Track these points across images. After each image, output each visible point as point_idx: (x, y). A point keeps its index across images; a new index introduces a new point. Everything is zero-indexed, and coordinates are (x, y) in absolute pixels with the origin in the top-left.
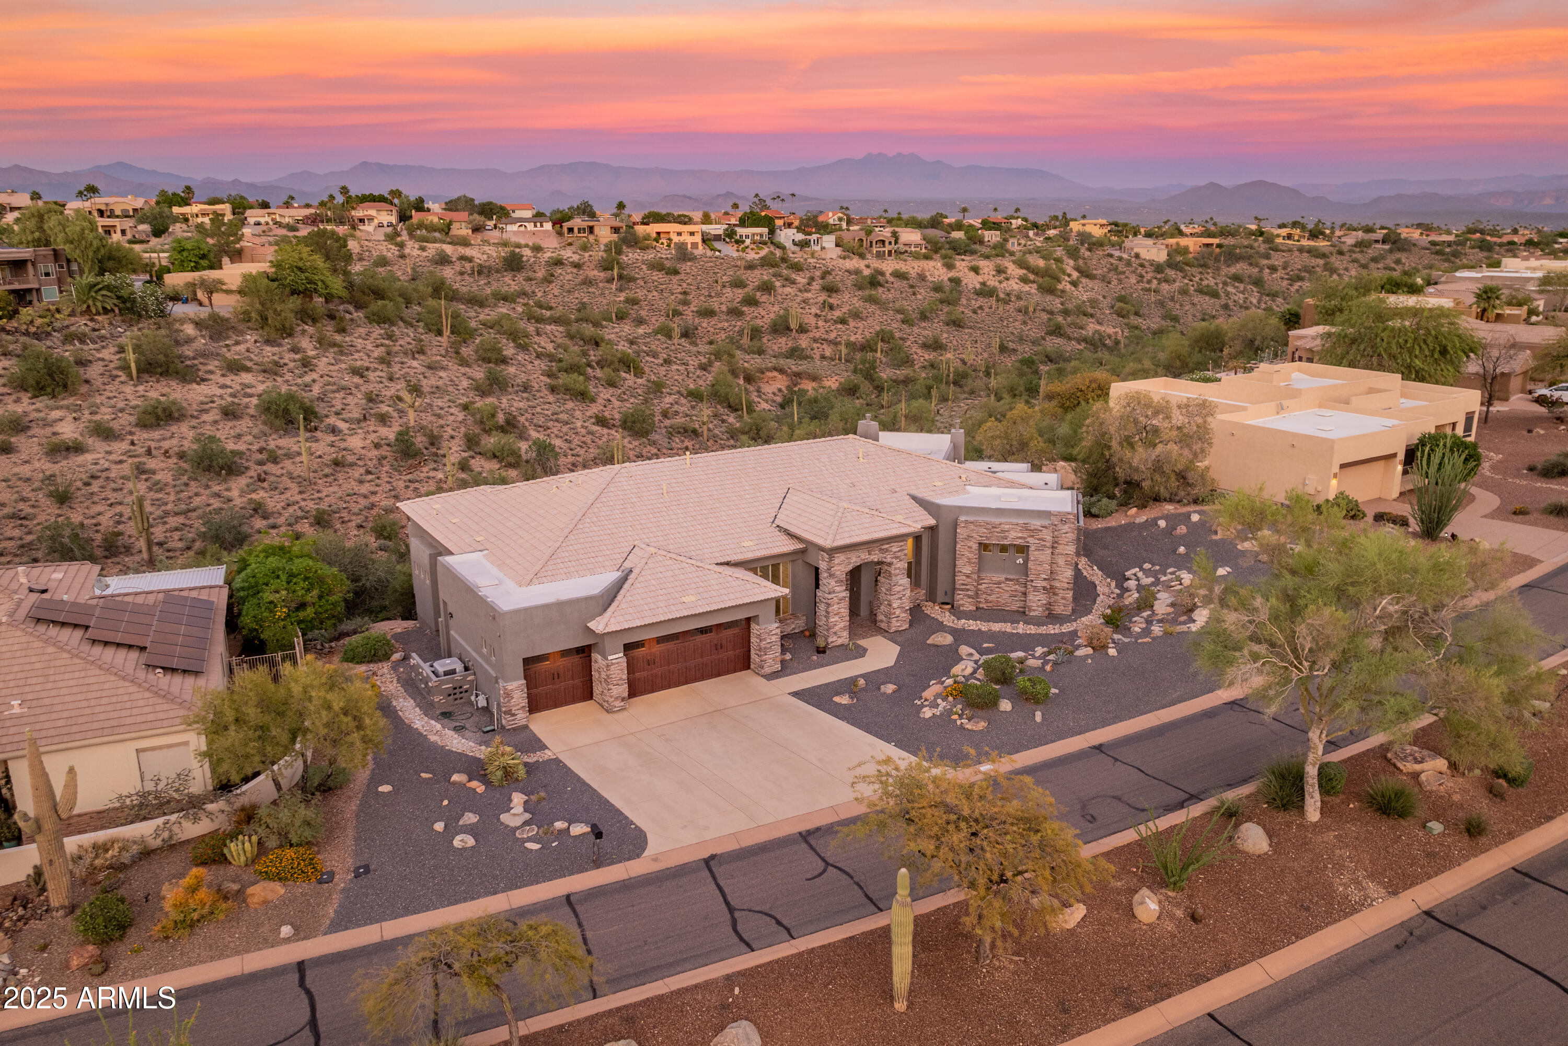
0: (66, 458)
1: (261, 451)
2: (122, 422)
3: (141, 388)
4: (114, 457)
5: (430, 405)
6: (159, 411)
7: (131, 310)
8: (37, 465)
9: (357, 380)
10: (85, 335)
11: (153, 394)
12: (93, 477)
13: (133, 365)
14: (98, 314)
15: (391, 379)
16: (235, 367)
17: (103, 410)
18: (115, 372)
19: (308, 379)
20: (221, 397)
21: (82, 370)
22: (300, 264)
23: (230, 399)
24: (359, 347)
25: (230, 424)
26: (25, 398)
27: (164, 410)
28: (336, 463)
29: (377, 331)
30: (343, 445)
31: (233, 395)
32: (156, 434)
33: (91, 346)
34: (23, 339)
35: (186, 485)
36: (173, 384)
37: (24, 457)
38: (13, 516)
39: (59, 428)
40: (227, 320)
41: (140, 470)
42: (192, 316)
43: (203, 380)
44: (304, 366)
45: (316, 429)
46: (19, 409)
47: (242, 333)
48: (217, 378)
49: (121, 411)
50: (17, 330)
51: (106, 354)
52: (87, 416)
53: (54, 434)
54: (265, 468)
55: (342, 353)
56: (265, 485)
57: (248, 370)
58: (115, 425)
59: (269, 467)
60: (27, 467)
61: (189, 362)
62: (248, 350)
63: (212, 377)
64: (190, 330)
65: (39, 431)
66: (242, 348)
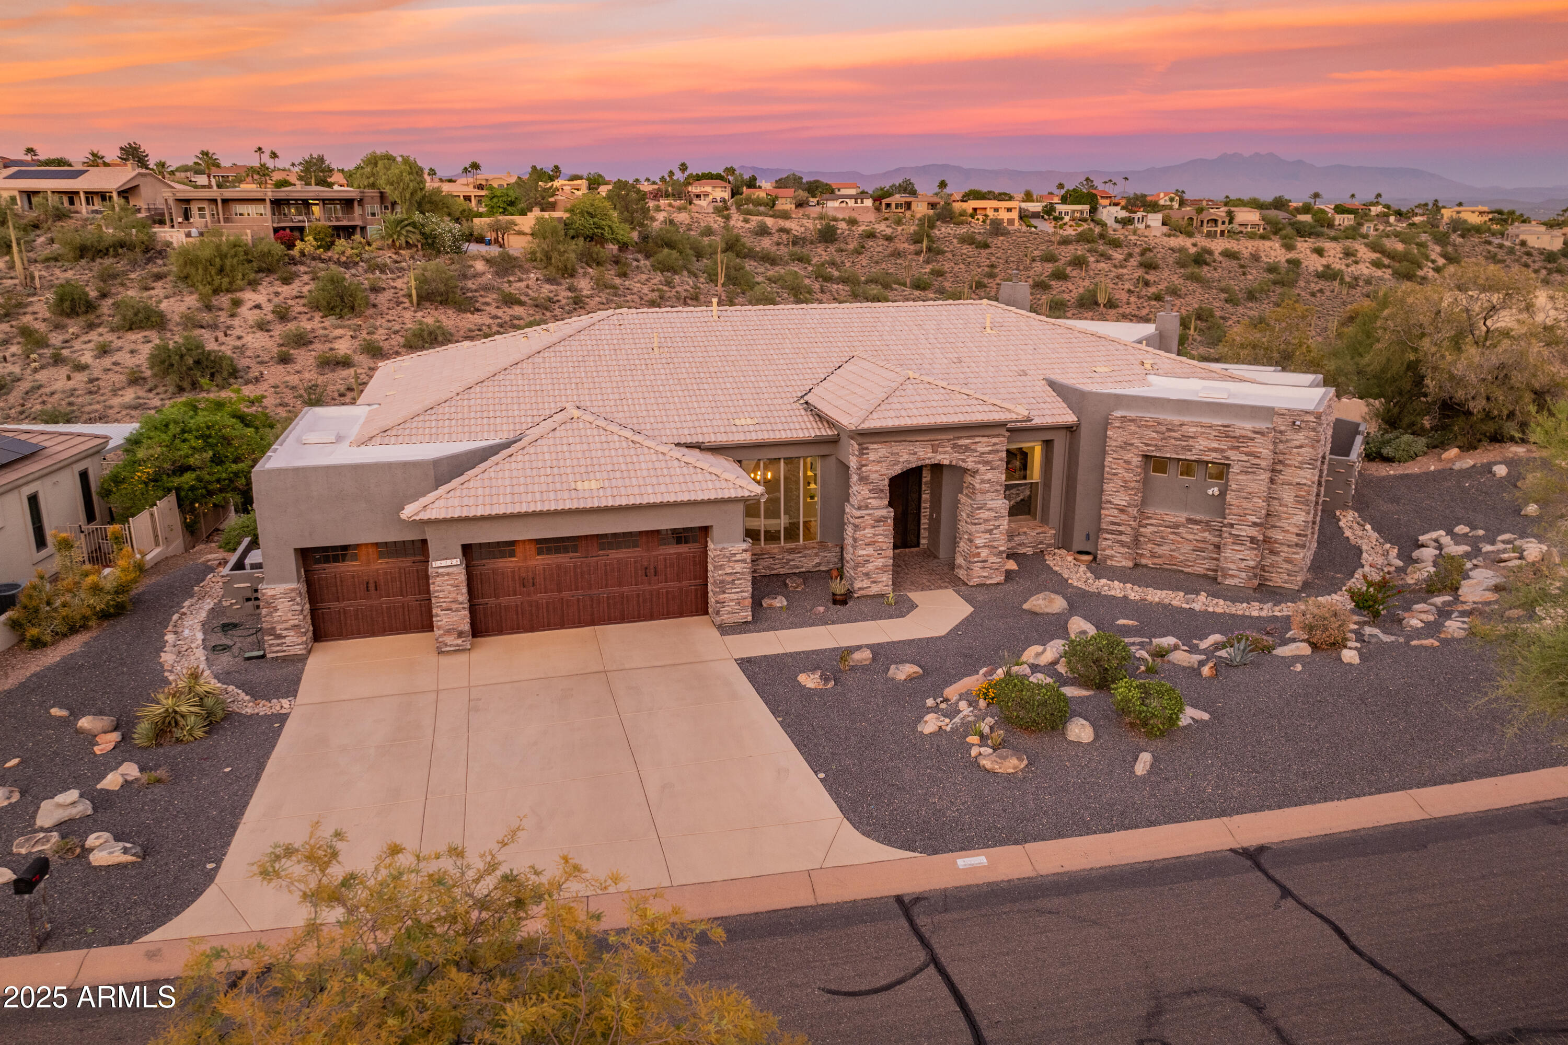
0: (333, 371)
2: (393, 342)
3: (419, 314)
6: (425, 334)
7: (432, 245)
8: (307, 375)
10: (385, 265)
11: (429, 320)
13: (414, 292)
14: (400, 248)
16: (511, 301)
17: (381, 331)
18: (401, 299)
21: (372, 296)
22: (591, 210)
24: (635, 290)
26: (318, 316)
27: (430, 333)
29: (658, 278)
33: (390, 276)
34: (333, 266)
36: (450, 312)
37: (298, 367)
39: (336, 345)
40: (516, 259)
42: (484, 253)
43: (478, 310)
44: (576, 303)
46: (309, 326)
47: (527, 271)
48: (492, 310)
49: (396, 332)
50: (330, 259)
51: (399, 283)
52: (364, 334)
53: (331, 349)
57: (521, 303)
58: (385, 345)
60: (297, 377)
61: (470, 294)
62: (528, 287)
63: (487, 308)
64: (480, 266)
65: (318, 346)
66: (523, 284)
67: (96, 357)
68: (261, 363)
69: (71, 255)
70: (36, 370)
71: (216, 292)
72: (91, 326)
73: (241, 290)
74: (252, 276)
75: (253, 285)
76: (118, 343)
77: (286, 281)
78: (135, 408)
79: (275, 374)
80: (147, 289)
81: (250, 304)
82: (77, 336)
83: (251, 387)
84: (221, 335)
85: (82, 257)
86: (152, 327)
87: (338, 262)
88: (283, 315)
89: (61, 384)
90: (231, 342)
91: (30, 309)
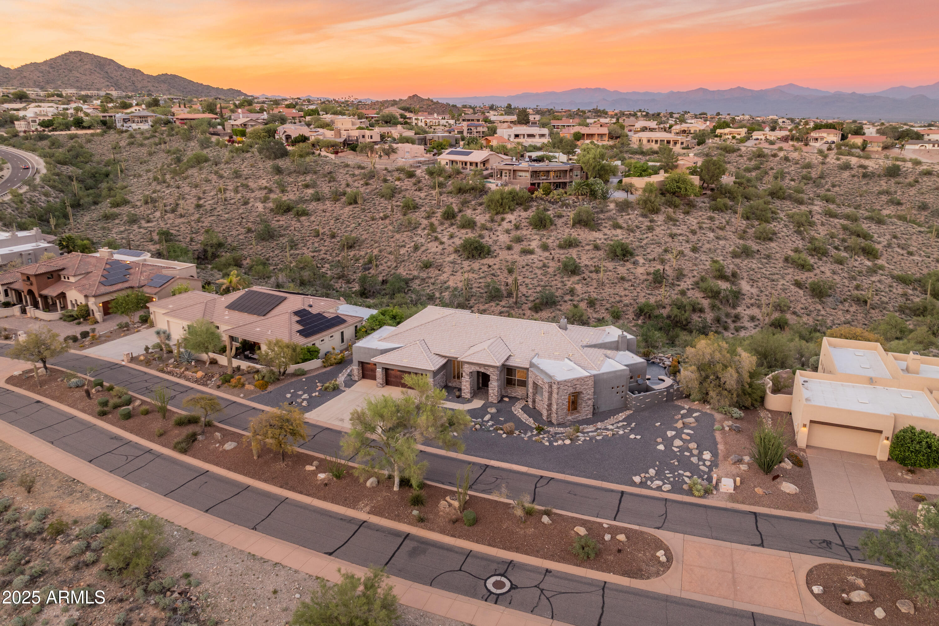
0: (525, 255)
1: (595, 266)
2: (554, 244)
3: (572, 230)
4: (541, 258)
5: (696, 258)
6: (567, 242)
7: (593, 195)
8: (515, 256)
9: (670, 240)
10: (569, 204)
11: (574, 234)
12: (527, 265)
13: (572, 220)
14: (579, 195)
15: (687, 242)
16: (617, 226)
17: (553, 238)
19: (645, 236)
20: (600, 239)
21: (557, 220)
23: (603, 241)
24: (688, 223)
25: (594, 252)
26: (531, 228)
27: (570, 242)
28: (623, 279)
29: (708, 215)
30: (632, 270)
31: (605, 240)
32: (562, 251)
33: (569, 210)
34: (547, 203)
35: (555, 275)
36: (586, 230)
38: (493, 275)
39: (532, 243)
40: (632, 203)
41: (544, 266)
42: (619, 198)
43: (599, 230)
44: (649, 229)
45: (628, 261)
46: (525, 233)
47: (634, 210)
48: (606, 230)
49: (558, 239)
52: (545, 239)
53: (529, 245)
54: (591, 274)
55: (674, 225)
56: (584, 282)
57: (621, 227)
58: (551, 245)
59: (594, 275)
60: (511, 257)
61: (600, 222)
62: (630, 219)
63: (604, 229)
64: (612, 206)
65: (525, 243)
66: (628, 217)
67: (449, 239)
68: (501, 249)
69: (455, 192)
70: (429, 242)
71: (497, 213)
72: (452, 224)
73: (507, 213)
74: (513, 207)
75: (512, 210)
76: (457, 233)
77: (526, 210)
78: (452, 263)
79: (504, 255)
80: (475, 210)
81: (508, 220)
82: (446, 228)
83: (493, 259)
84: (492, 233)
85: (459, 192)
86: (470, 228)
87: (550, 202)
88: (517, 228)
89: (434, 250)
90: (494, 238)
91: (436, 215)
